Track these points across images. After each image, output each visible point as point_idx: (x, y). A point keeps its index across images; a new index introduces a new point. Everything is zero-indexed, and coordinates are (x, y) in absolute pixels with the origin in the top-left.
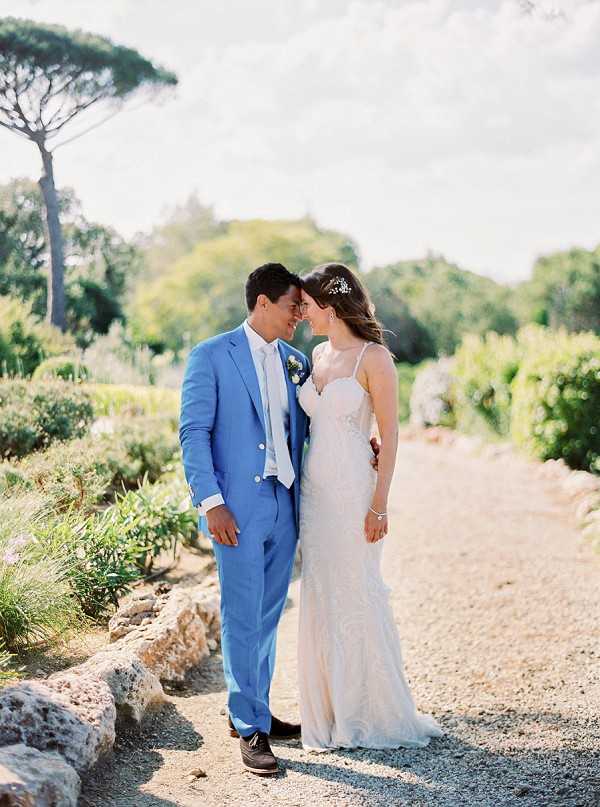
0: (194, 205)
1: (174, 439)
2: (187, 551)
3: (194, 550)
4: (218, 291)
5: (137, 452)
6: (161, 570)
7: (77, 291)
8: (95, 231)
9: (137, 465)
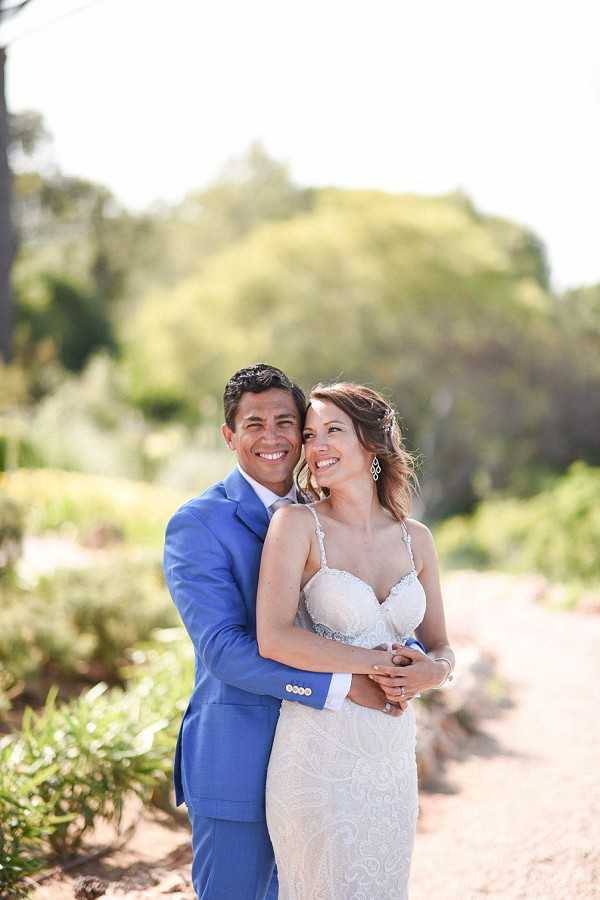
0: (258, 158)
1: (158, 598)
2: (150, 816)
3: (163, 816)
4: (286, 315)
5: (90, 619)
6: (96, 852)
7: (36, 296)
8: (78, 190)
9: (86, 644)
